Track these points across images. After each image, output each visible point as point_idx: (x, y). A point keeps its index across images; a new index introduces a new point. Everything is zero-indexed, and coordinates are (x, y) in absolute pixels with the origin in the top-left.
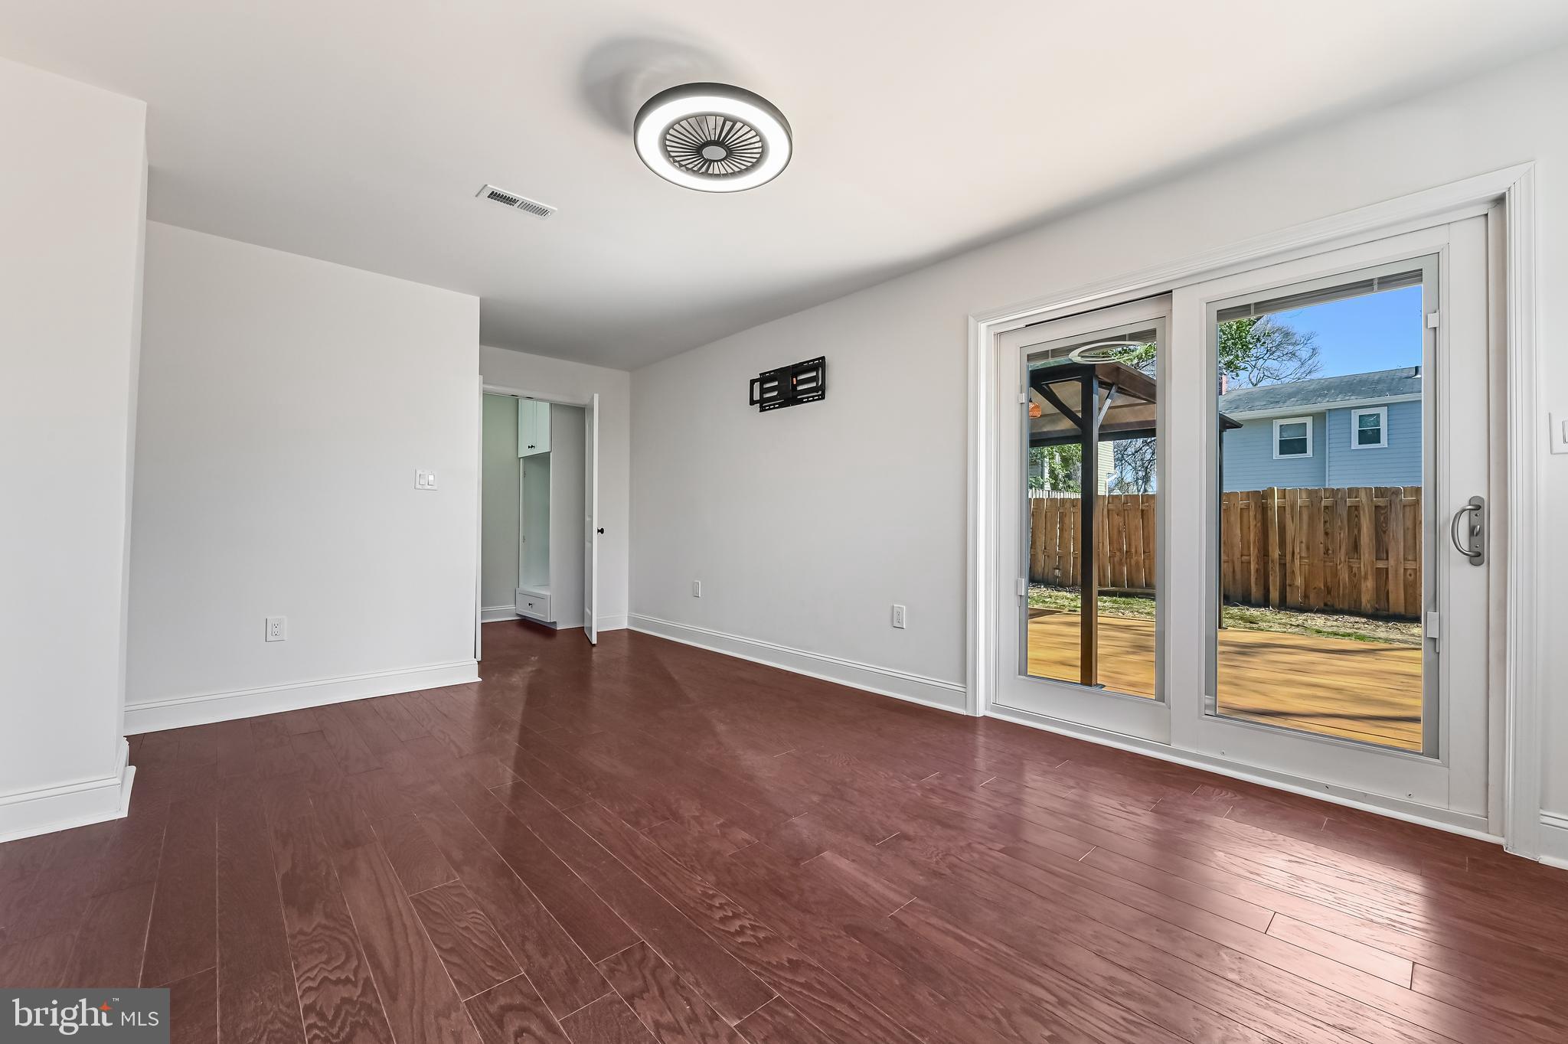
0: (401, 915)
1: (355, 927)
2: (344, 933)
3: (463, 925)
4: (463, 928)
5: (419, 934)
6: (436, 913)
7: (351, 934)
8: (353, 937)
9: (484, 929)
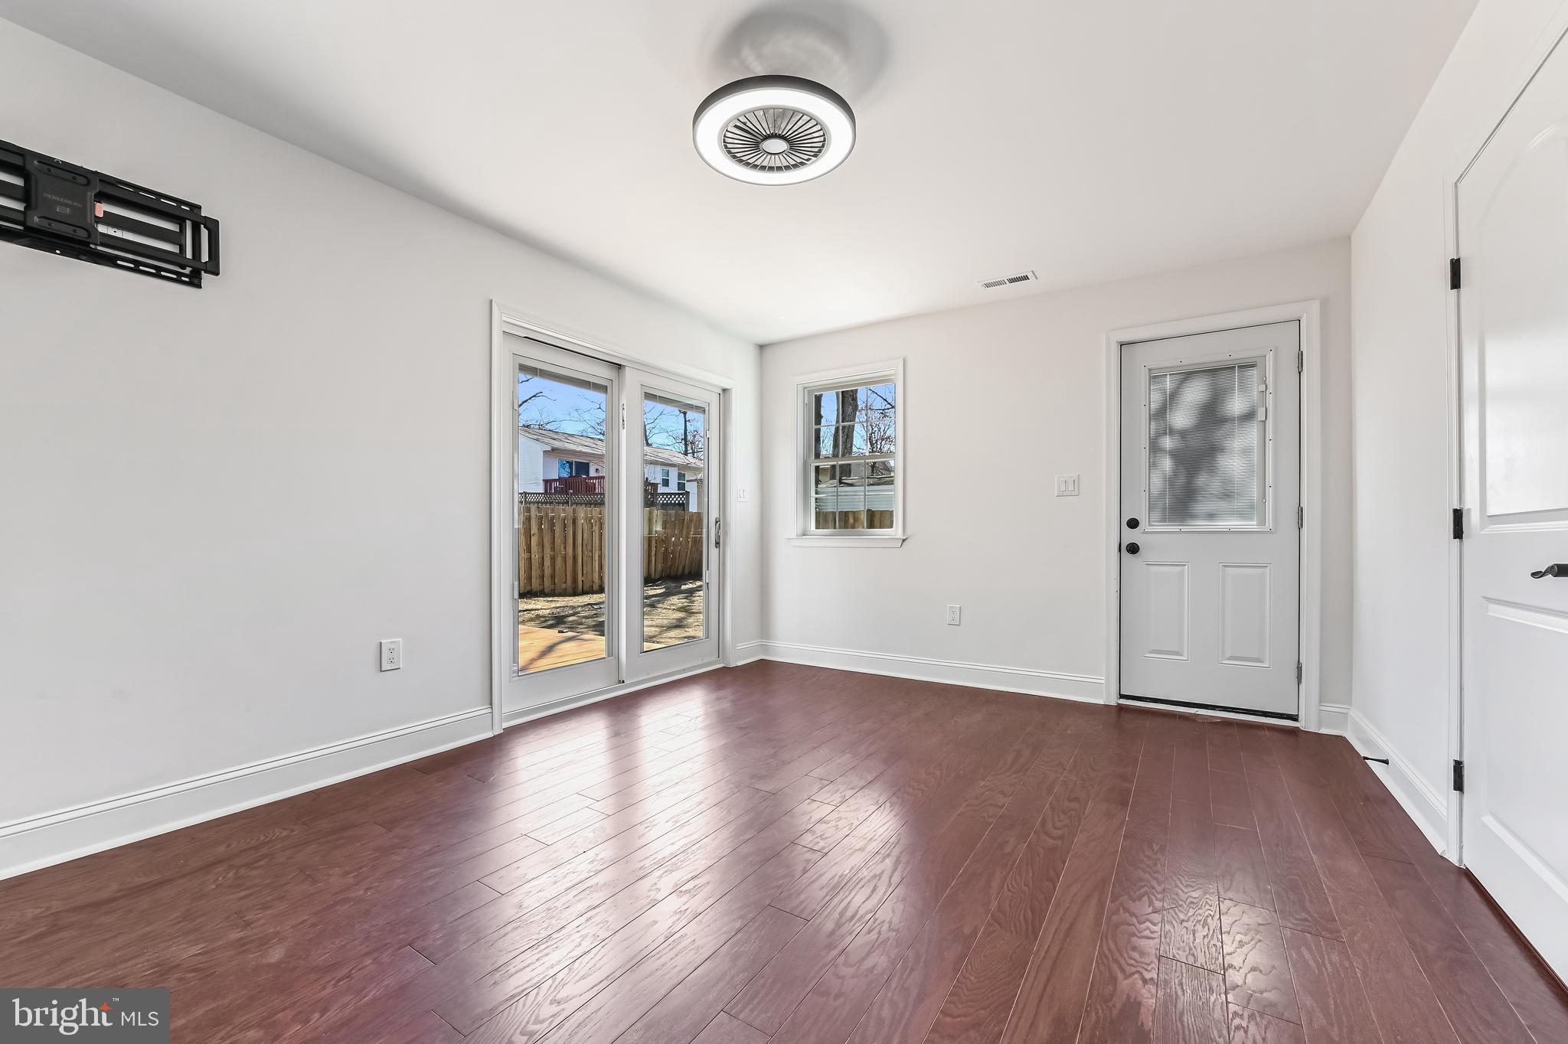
0: (1056, 930)
1: (1097, 948)
2: (1109, 949)
3: (1026, 889)
4: (1028, 886)
5: (1058, 904)
6: (1033, 912)
7: (1104, 944)
8: (1104, 939)
9: (1018, 877)
